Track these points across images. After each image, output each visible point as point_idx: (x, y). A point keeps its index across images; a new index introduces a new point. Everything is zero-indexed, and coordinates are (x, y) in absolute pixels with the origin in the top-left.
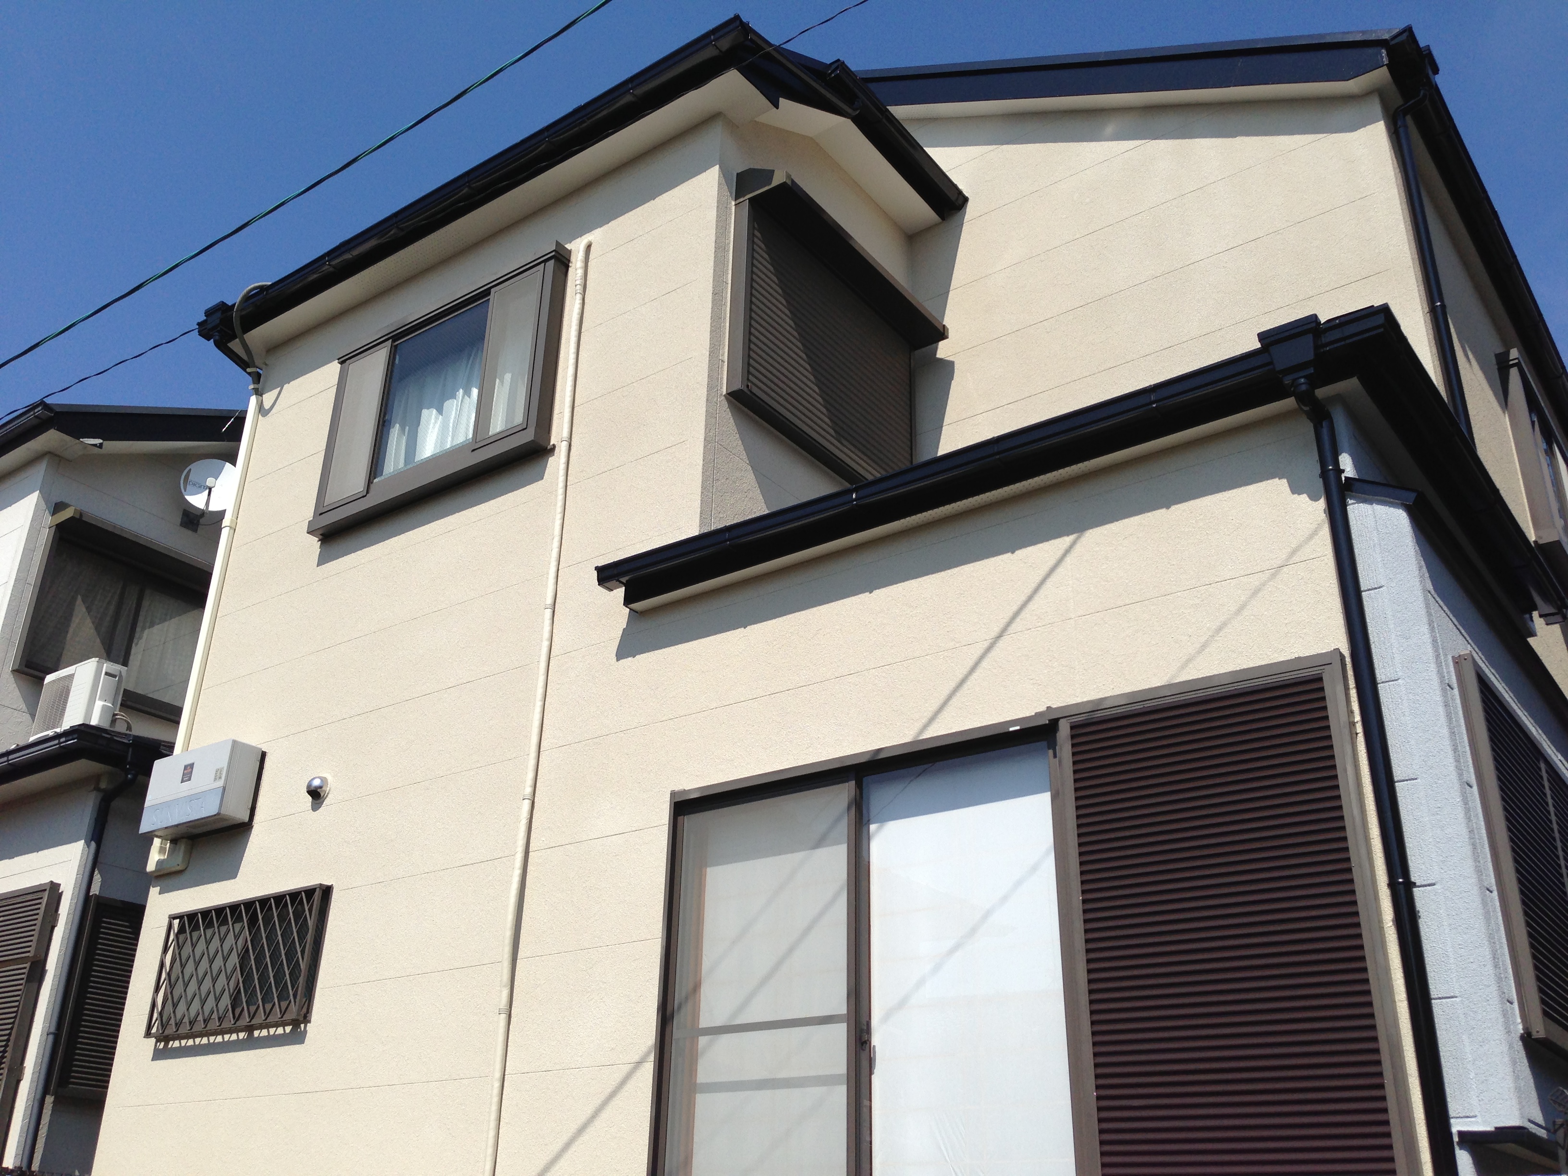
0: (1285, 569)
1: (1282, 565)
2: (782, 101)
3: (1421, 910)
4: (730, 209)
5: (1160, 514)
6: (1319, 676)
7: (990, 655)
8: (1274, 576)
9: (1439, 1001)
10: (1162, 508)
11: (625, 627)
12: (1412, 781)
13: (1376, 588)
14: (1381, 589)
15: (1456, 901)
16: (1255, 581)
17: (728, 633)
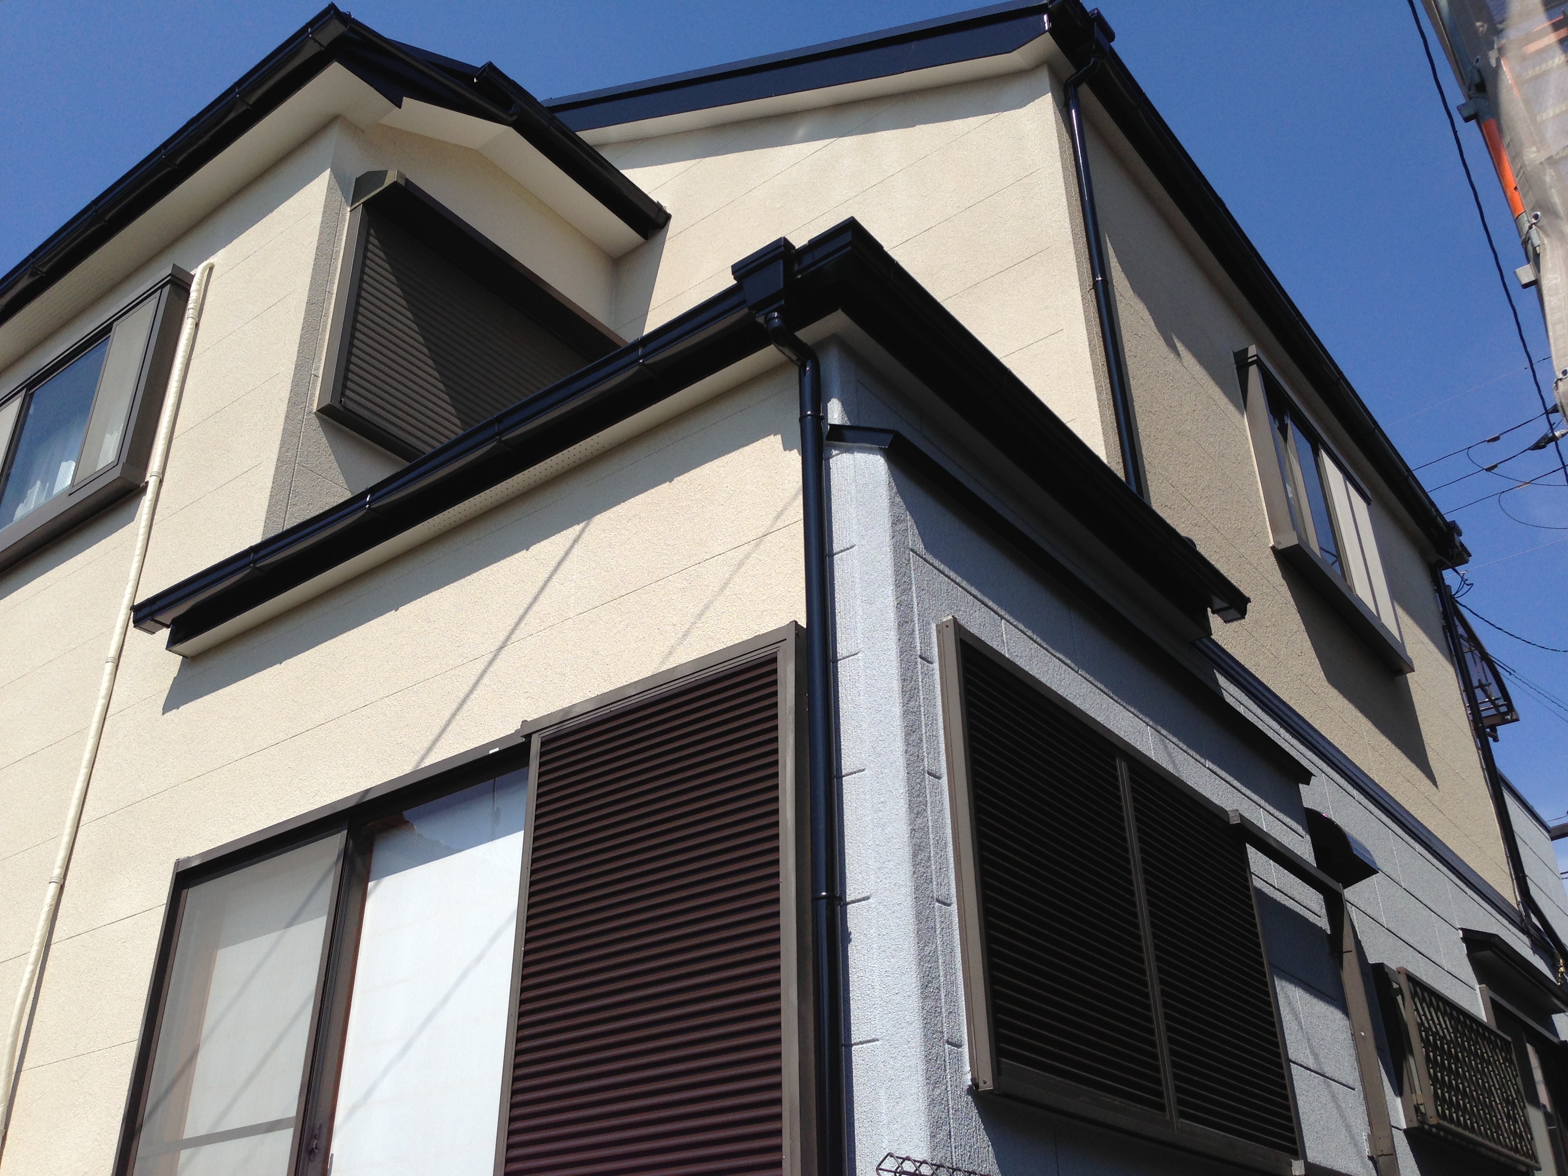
0: (769, 537)
1: (766, 533)
2: (406, 101)
3: (853, 931)
4: (344, 215)
5: (664, 488)
6: (773, 656)
7: (492, 669)
8: (757, 546)
9: (860, 1046)
10: (665, 482)
11: (176, 675)
12: (860, 773)
13: (848, 549)
14: (853, 549)
15: (887, 916)
16: (739, 554)
17: (264, 672)
